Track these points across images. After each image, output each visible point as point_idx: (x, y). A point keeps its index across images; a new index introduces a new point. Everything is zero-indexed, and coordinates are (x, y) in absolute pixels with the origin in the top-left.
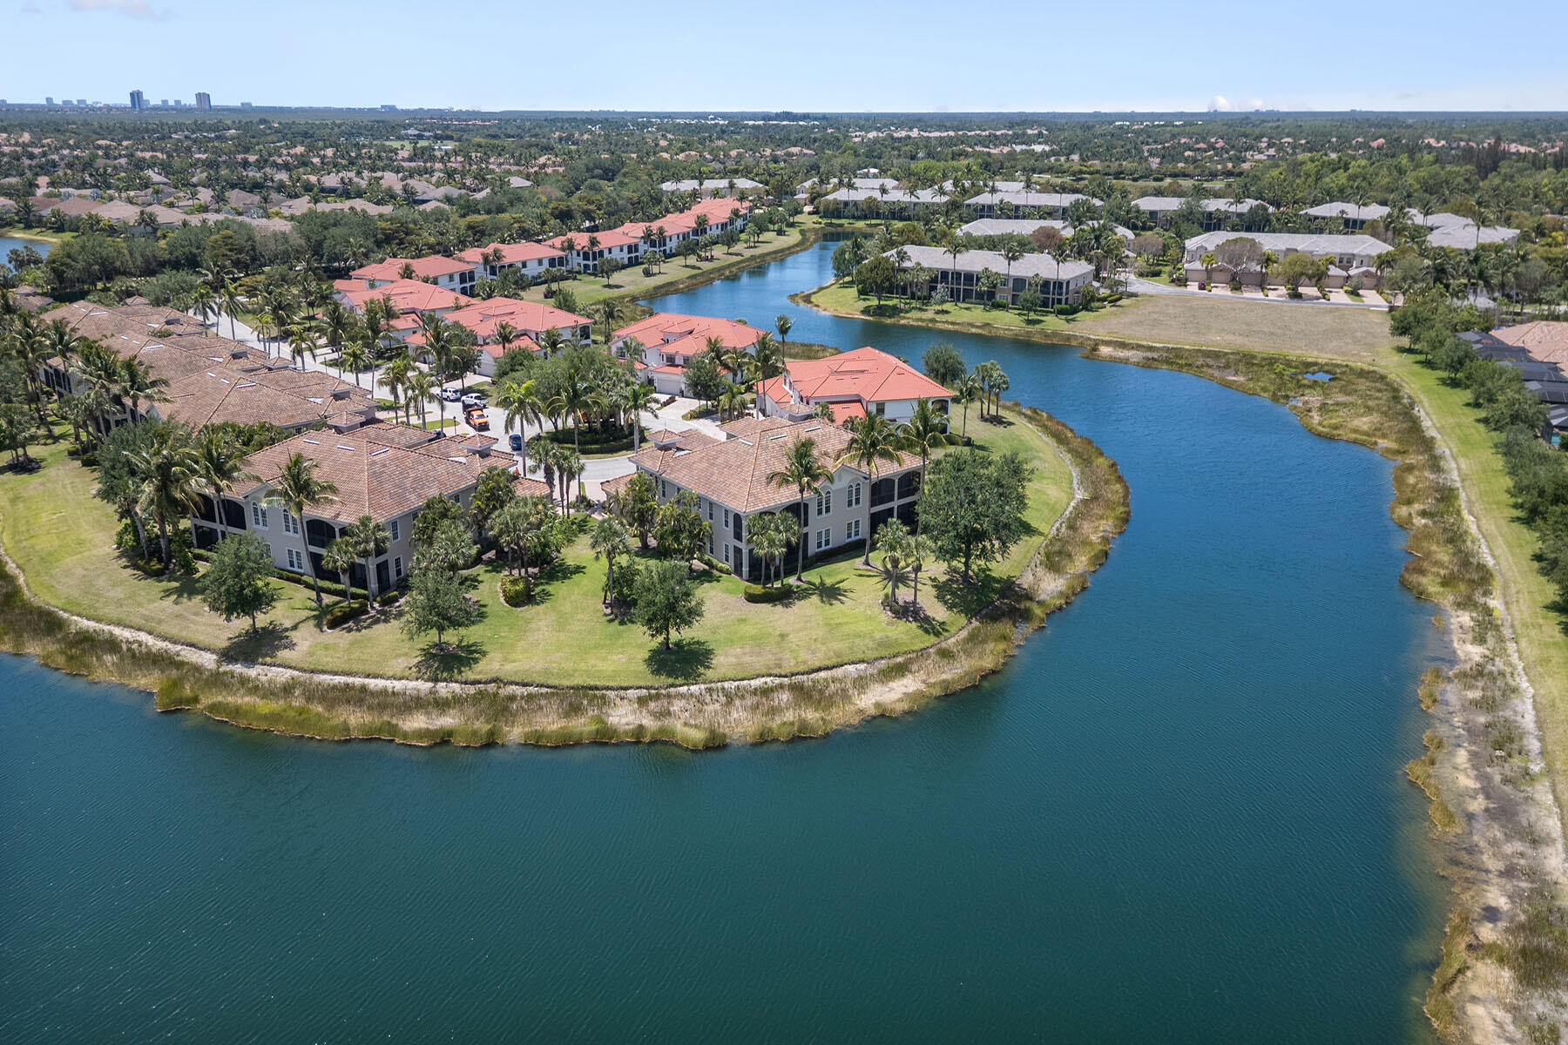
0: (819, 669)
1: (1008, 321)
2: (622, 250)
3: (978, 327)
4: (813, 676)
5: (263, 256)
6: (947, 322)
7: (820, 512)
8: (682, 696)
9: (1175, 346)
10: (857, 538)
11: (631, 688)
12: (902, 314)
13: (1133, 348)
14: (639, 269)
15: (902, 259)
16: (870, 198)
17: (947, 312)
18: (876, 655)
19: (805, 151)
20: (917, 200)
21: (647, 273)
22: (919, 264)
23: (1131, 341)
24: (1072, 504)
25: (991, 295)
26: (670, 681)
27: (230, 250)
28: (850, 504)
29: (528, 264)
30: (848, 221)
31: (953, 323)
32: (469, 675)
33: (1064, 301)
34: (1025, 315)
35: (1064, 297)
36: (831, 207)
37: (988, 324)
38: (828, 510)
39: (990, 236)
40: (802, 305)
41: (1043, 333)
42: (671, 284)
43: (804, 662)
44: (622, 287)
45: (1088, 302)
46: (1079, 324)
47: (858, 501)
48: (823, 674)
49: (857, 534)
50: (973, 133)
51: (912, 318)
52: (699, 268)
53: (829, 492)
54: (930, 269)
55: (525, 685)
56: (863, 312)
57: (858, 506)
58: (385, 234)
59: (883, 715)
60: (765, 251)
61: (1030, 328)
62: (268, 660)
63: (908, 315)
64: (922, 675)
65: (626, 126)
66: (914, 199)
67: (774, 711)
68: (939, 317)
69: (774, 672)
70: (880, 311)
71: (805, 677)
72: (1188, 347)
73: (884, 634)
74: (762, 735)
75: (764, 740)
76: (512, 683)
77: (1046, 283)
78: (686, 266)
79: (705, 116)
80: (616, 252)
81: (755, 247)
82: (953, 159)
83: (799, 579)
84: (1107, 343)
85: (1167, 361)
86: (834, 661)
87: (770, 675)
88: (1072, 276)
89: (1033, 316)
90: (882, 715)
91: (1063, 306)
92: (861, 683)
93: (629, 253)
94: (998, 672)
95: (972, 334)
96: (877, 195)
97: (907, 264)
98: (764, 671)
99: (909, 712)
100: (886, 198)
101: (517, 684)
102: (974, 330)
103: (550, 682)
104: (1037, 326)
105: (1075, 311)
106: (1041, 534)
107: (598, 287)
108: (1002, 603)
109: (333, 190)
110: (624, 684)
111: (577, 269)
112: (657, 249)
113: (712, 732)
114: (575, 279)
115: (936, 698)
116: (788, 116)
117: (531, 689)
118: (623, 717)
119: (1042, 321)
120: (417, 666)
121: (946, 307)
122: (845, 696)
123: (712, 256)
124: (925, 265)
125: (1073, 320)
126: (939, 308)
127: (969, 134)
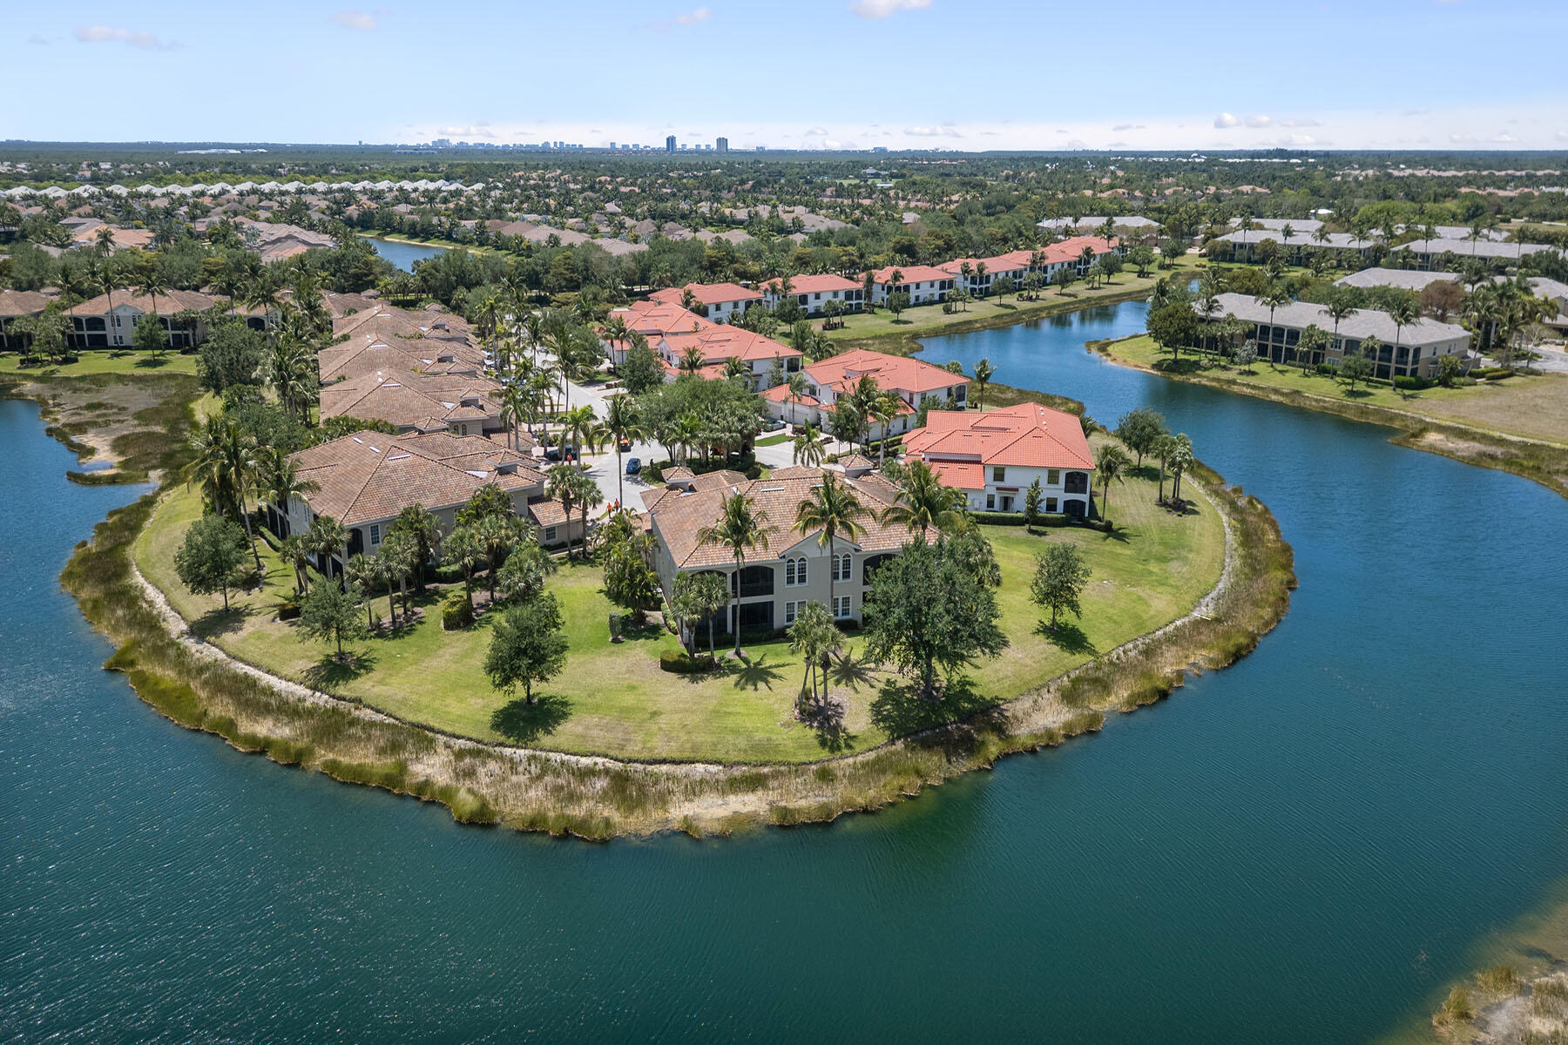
0: (664, 761)
1: (1324, 391)
2: (932, 286)
3: (1283, 394)
4: (650, 768)
5: (595, 277)
6: (1248, 385)
7: (790, 581)
8: (501, 758)
9: (1539, 442)
10: (845, 617)
11: (463, 737)
12: (1199, 372)
13: (1474, 439)
14: (941, 306)
15: (1210, 308)
16: (1267, 240)
17: (1253, 373)
18: (741, 758)
19: (1259, 190)
20: (1329, 245)
21: (947, 311)
22: (1232, 315)
23: (1475, 430)
24: (1178, 623)
25: (1317, 358)
26: (502, 739)
27: (567, 269)
28: (835, 576)
29: (821, 295)
30: (1238, 265)
31: (1254, 387)
32: (341, 690)
33: (1408, 372)
34: (1349, 384)
35: (1409, 367)
36: (1218, 248)
37: (1297, 392)
38: (802, 579)
39: (1358, 288)
40: (1095, 354)
41: (1363, 411)
42: (970, 322)
43: (651, 750)
44: (911, 322)
45: (1449, 375)
46: (1416, 402)
47: (846, 575)
48: (664, 768)
49: (845, 612)
50: (1503, 173)
51: (1207, 378)
52: (1014, 308)
53: (803, 559)
54: (1246, 322)
55: (378, 711)
56: (1154, 366)
57: (847, 581)
58: (710, 261)
59: (687, 832)
60: (1110, 293)
61: (1350, 401)
62: (213, 639)
63: (1206, 373)
64: (772, 796)
65: (1086, 163)
66: (1324, 243)
67: (573, 798)
68: (1240, 379)
69: (612, 753)
70: (1176, 366)
71: (640, 767)
72: (1558, 445)
73: (767, 735)
74: (532, 823)
75: (534, 828)
76: (369, 707)
77: (1387, 348)
78: (1001, 305)
79: (1187, 154)
80: (925, 287)
81: (1099, 288)
82: (1435, 201)
83: (738, 653)
84: (1440, 429)
85: (1509, 461)
86: (686, 755)
87: (606, 756)
88: (1425, 342)
89: (1360, 386)
90: (685, 833)
91: (1408, 378)
92: (695, 789)
93: (940, 289)
94: (872, 813)
95: (1272, 402)
96: (1279, 239)
97: (1216, 314)
98: (603, 750)
99: (721, 837)
100: (1290, 241)
101: (372, 709)
102: (1274, 397)
103: (398, 714)
104: (1359, 400)
105: (1424, 385)
106: (1092, 652)
107: (887, 322)
108: (958, 728)
109: (741, 222)
110: (458, 732)
111: (880, 302)
112: (976, 286)
113: (484, 805)
114: (872, 312)
115: (769, 827)
116: (1281, 153)
117: (381, 717)
118: (432, 768)
119: (1370, 394)
120: (308, 671)
121: (1253, 367)
122: (663, 799)
123: (1037, 296)
124: (1240, 316)
125: (1412, 396)
126: (1246, 368)
127: (1497, 173)
